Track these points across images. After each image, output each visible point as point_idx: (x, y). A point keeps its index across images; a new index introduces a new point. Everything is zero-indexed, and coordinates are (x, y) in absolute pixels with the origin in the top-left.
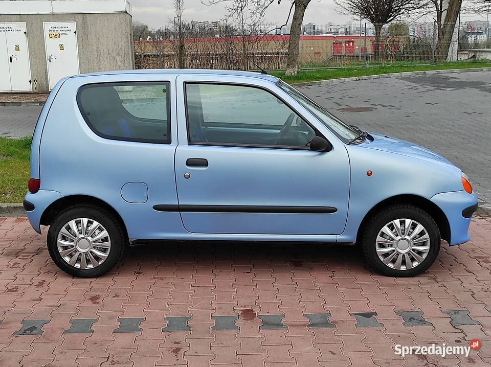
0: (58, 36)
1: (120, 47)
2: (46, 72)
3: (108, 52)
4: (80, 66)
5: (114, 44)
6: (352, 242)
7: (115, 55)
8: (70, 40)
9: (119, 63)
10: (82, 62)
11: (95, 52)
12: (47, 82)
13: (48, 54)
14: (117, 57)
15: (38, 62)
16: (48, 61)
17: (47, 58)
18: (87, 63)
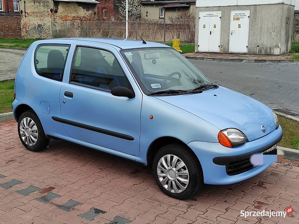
0: (238, 19)
1: (275, 26)
2: (229, 41)
3: (267, 29)
4: (249, 38)
5: (272, 24)
6: (145, 164)
7: (271, 31)
8: (245, 22)
9: (273, 36)
10: (250, 35)
11: (259, 30)
12: (228, 47)
13: (231, 30)
14: (273, 32)
15: (225, 35)
16: (230, 34)
17: (230, 32)
18: (253, 36)
